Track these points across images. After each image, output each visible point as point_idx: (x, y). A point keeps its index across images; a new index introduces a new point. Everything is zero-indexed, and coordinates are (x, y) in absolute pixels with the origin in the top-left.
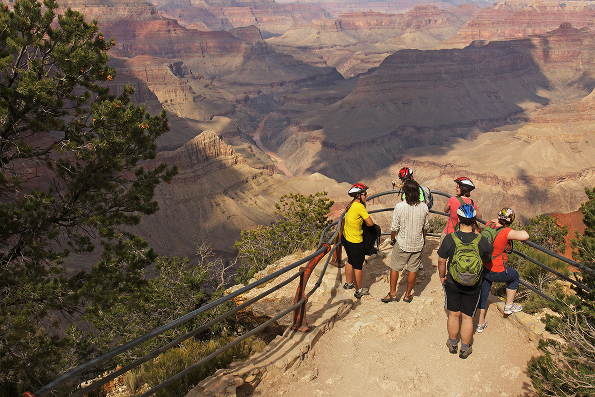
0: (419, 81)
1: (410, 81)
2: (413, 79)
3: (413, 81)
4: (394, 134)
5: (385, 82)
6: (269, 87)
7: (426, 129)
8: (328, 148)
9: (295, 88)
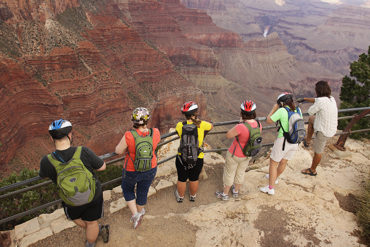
0: (361, 24)
1: (356, 23)
2: (358, 23)
3: (358, 24)
4: (345, 50)
5: (342, 22)
6: (268, 12)
7: (362, 51)
8: (311, 50)
9: (281, 15)
